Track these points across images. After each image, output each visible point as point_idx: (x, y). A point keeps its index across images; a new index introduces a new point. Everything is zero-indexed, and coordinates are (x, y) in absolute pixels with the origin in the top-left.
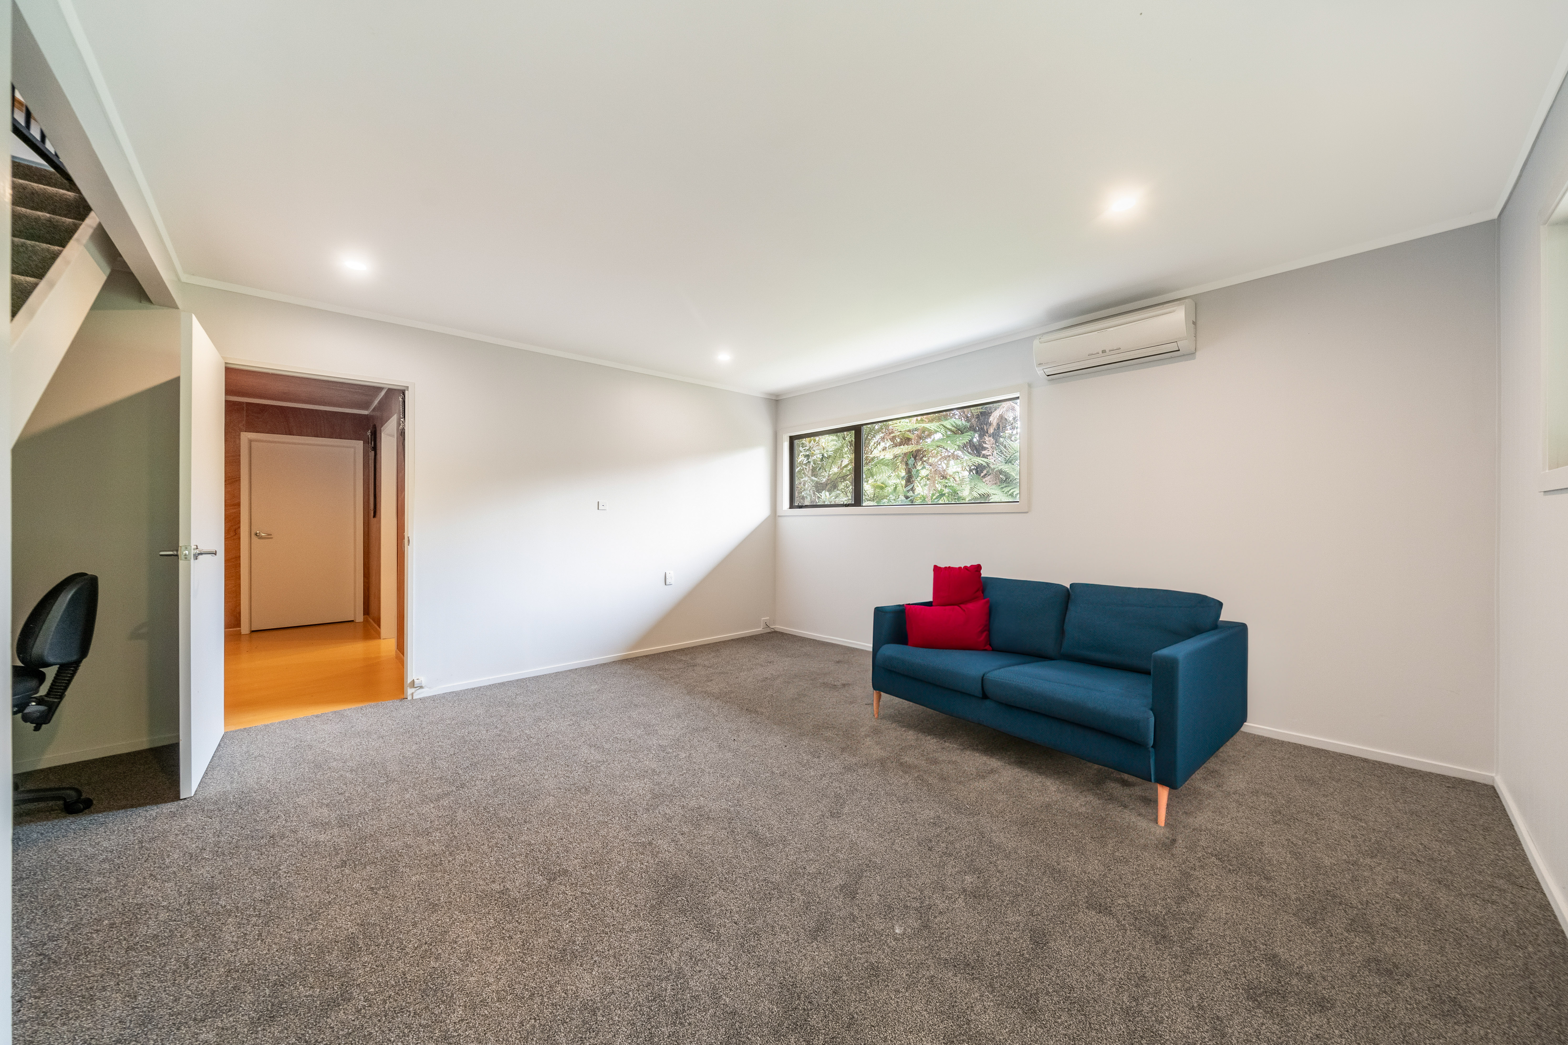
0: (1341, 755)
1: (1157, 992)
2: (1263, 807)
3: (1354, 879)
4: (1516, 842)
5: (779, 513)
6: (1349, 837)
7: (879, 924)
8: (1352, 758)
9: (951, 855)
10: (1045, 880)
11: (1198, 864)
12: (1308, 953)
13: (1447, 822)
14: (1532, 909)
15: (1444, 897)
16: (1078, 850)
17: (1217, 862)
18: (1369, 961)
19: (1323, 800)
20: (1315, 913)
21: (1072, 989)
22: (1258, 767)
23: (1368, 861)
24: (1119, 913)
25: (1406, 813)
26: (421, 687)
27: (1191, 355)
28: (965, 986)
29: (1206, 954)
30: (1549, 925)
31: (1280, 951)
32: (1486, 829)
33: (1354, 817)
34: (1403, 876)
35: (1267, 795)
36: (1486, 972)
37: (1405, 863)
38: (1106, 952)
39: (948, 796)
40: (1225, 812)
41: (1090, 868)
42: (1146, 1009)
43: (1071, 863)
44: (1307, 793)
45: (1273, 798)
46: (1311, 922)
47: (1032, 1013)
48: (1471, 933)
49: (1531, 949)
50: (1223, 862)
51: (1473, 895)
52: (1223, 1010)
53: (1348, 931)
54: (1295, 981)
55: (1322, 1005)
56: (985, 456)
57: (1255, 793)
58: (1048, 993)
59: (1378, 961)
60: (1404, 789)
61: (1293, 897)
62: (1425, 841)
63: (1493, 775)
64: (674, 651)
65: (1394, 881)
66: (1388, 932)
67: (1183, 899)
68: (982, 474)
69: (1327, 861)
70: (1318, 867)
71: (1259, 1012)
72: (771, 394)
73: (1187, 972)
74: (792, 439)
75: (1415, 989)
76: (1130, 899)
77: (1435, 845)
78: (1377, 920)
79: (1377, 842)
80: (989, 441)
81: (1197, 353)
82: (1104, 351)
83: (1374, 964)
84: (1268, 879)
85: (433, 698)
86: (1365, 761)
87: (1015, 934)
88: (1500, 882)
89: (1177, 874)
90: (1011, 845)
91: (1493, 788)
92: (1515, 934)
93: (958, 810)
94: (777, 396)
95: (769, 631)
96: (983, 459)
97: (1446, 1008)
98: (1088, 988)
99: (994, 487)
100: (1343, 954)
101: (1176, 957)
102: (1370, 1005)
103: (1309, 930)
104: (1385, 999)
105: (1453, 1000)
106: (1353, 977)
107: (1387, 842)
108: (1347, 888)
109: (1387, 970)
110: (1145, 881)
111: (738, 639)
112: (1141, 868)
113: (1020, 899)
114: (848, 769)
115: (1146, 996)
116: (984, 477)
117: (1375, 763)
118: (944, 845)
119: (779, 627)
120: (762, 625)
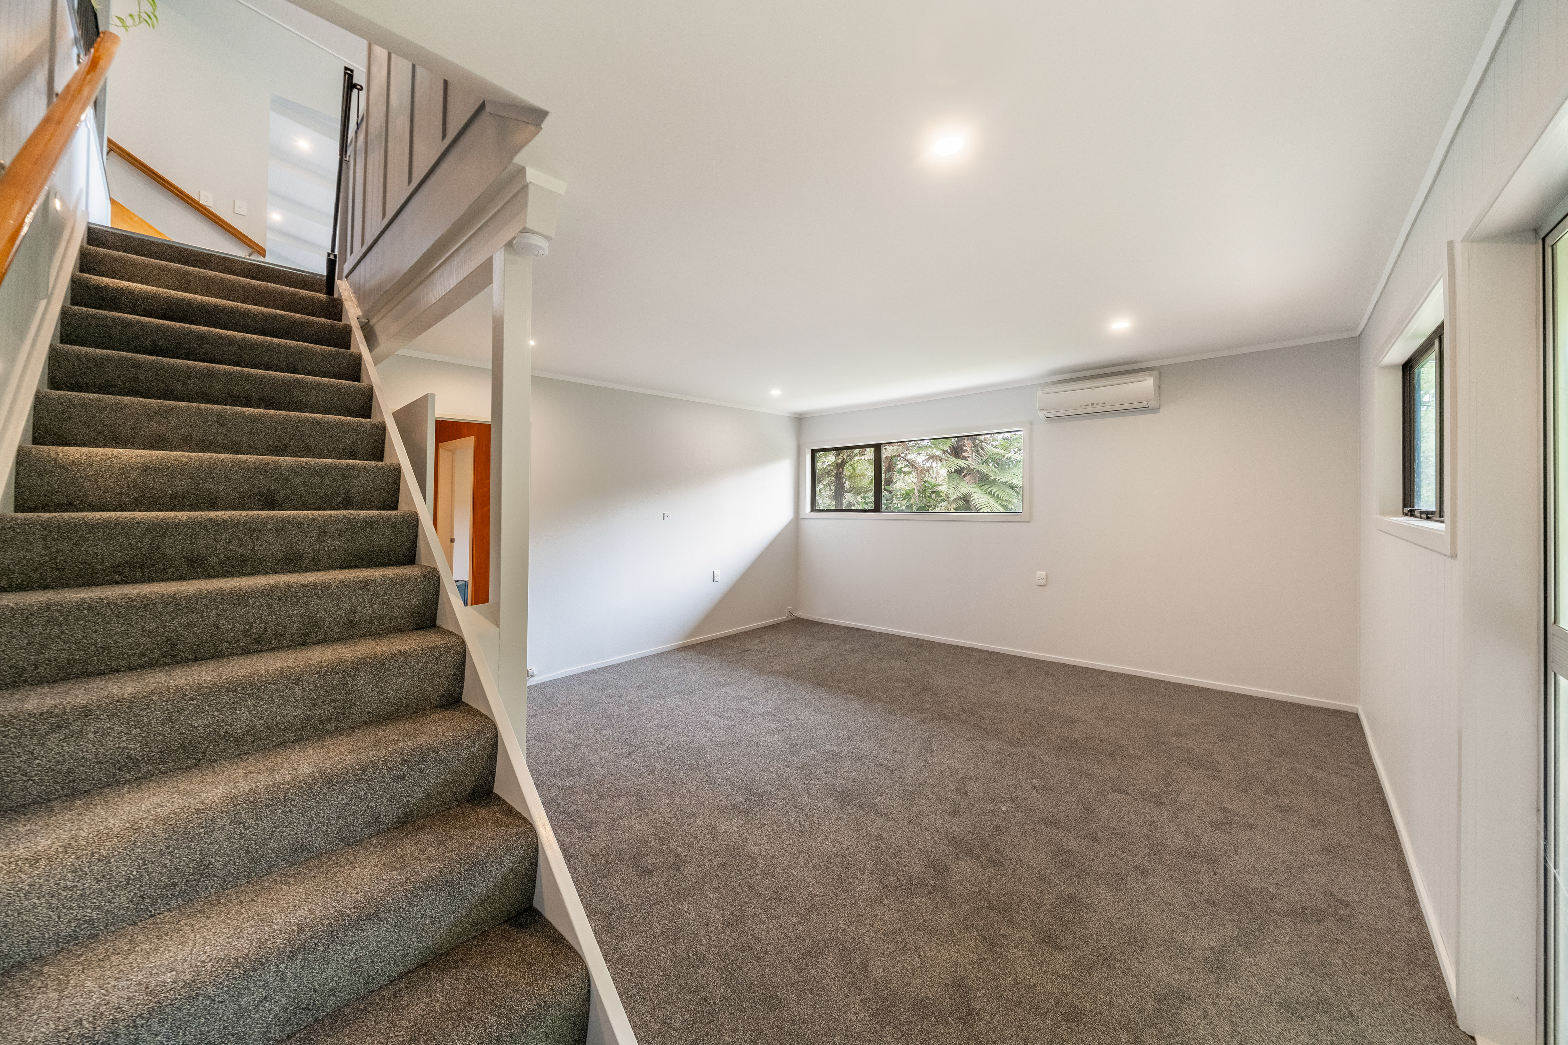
0: (1262, 698)
1: (1162, 828)
2: (1211, 732)
3: (1269, 769)
4: (1365, 745)
5: (801, 516)
6: (1266, 747)
7: (990, 807)
8: (1268, 700)
9: (1017, 769)
10: (1083, 779)
11: (1175, 766)
12: (1243, 805)
13: (1326, 735)
14: (1367, 778)
15: (1319, 775)
16: (1098, 763)
17: (1186, 764)
18: (1276, 807)
19: (1250, 726)
20: (1246, 787)
21: (1114, 829)
22: (1207, 709)
23: (1277, 759)
24: (1132, 793)
25: (1301, 732)
26: (533, 676)
27: (1156, 410)
28: (1054, 831)
29: (1186, 809)
30: (1375, 784)
31: (1228, 806)
32: (1348, 738)
33: (1269, 736)
34: (1297, 766)
35: (1214, 725)
36: (1337, 808)
37: (1298, 759)
38: (1129, 812)
39: (1001, 736)
40: (1188, 736)
41: (1109, 772)
42: (1157, 835)
43: (1096, 769)
44: (1239, 723)
45: (1218, 727)
46: (1244, 791)
47: (1096, 840)
48: (1332, 791)
49: (1363, 796)
50: (1190, 764)
51: (1336, 773)
52: (1199, 832)
53: (1265, 794)
54: (1236, 818)
55: (1251, 827)
56: (965, 458)
57: (1206, 724)
58: (1101, 832)
59: (1280, 807)
60: (1301, 718)
61: (1233, 780)
62: (1312, 747)
63: (1357, 706)
64: (722, 639)
65: (1292, 768)
66: (1287, 793)
67: (1169, 784)
68: (963, 474)
69: (1253, 761)
70: (1247, 764)
71: (1218, 832)
72: (796, 414)
73: (1176, 818)
74: (814, 452)
75: (1300, 817)
76: (1138, 786)
77: (1318, 749)
78: (1281, 788)
79: (1283, 749)
80: (968, 444)
81: (1161, 409)
82: (1092, 404)
83: (1279, 808)
84: (1218, 771)
85: (544, 685)
86: (1278, 701)
87: (1073, 807)
88: (1353, 766)
89: (1163, 772)
90: (1055, 762)
91: (1357, 715)
92: (1356, 790)
93: (1012, 744)
94: (801, 414)
95: (793, 618)
96: (964, 461)
97: (1315, 824)
98: (1123, 828)
99: (974, 485)
100: (1262, 805)
101: (1170, 811)
102: (1276, 825)
103: (1243, 795)
104: (1284, 822)
105: (1319, 821)
106: (1267, 814)
107: (1289, 748)
108: (1264, 774)
109: (1286, 810)
110: (1145, 776)
111: (770, 626)
112: (1141, 770)
113: (1071, 789)
114: (922, 722)
115: (1156, 829)
116: (964, 476)
117: (1283, 702)
118: (1011, 764)
119: (800, 614)
120: (787, 613)
